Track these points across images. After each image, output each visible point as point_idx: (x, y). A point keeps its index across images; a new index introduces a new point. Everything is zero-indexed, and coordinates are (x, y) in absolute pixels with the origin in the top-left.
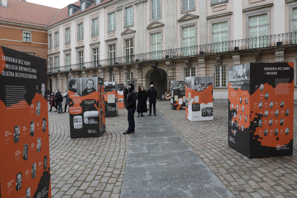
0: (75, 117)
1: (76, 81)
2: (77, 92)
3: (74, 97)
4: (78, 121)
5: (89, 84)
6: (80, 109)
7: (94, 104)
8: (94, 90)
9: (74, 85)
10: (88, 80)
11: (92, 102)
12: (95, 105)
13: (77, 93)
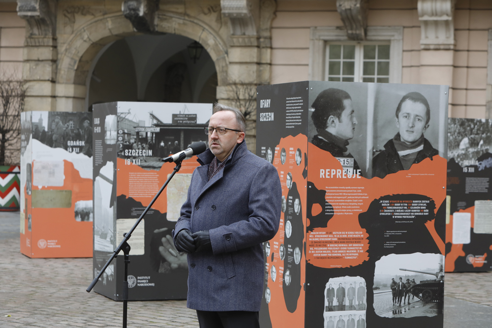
0: (333, 283)
1: (347, 97)
2: (350, 156)
3: (335, 181)
4: (347, 303)
5: (407, 116)
6: (357, 240)
7: (424, 219)
8: (429, 151)
9: (339, 116)
10: (404, 99)
11: (418, 208)
12: (430, 225)
13: (351, 161)
